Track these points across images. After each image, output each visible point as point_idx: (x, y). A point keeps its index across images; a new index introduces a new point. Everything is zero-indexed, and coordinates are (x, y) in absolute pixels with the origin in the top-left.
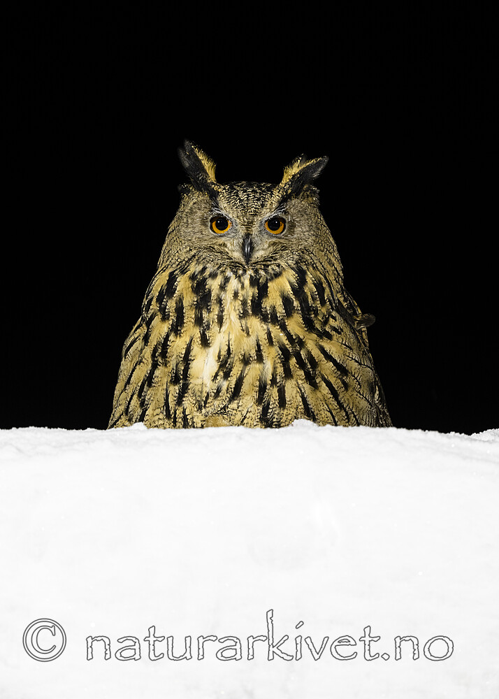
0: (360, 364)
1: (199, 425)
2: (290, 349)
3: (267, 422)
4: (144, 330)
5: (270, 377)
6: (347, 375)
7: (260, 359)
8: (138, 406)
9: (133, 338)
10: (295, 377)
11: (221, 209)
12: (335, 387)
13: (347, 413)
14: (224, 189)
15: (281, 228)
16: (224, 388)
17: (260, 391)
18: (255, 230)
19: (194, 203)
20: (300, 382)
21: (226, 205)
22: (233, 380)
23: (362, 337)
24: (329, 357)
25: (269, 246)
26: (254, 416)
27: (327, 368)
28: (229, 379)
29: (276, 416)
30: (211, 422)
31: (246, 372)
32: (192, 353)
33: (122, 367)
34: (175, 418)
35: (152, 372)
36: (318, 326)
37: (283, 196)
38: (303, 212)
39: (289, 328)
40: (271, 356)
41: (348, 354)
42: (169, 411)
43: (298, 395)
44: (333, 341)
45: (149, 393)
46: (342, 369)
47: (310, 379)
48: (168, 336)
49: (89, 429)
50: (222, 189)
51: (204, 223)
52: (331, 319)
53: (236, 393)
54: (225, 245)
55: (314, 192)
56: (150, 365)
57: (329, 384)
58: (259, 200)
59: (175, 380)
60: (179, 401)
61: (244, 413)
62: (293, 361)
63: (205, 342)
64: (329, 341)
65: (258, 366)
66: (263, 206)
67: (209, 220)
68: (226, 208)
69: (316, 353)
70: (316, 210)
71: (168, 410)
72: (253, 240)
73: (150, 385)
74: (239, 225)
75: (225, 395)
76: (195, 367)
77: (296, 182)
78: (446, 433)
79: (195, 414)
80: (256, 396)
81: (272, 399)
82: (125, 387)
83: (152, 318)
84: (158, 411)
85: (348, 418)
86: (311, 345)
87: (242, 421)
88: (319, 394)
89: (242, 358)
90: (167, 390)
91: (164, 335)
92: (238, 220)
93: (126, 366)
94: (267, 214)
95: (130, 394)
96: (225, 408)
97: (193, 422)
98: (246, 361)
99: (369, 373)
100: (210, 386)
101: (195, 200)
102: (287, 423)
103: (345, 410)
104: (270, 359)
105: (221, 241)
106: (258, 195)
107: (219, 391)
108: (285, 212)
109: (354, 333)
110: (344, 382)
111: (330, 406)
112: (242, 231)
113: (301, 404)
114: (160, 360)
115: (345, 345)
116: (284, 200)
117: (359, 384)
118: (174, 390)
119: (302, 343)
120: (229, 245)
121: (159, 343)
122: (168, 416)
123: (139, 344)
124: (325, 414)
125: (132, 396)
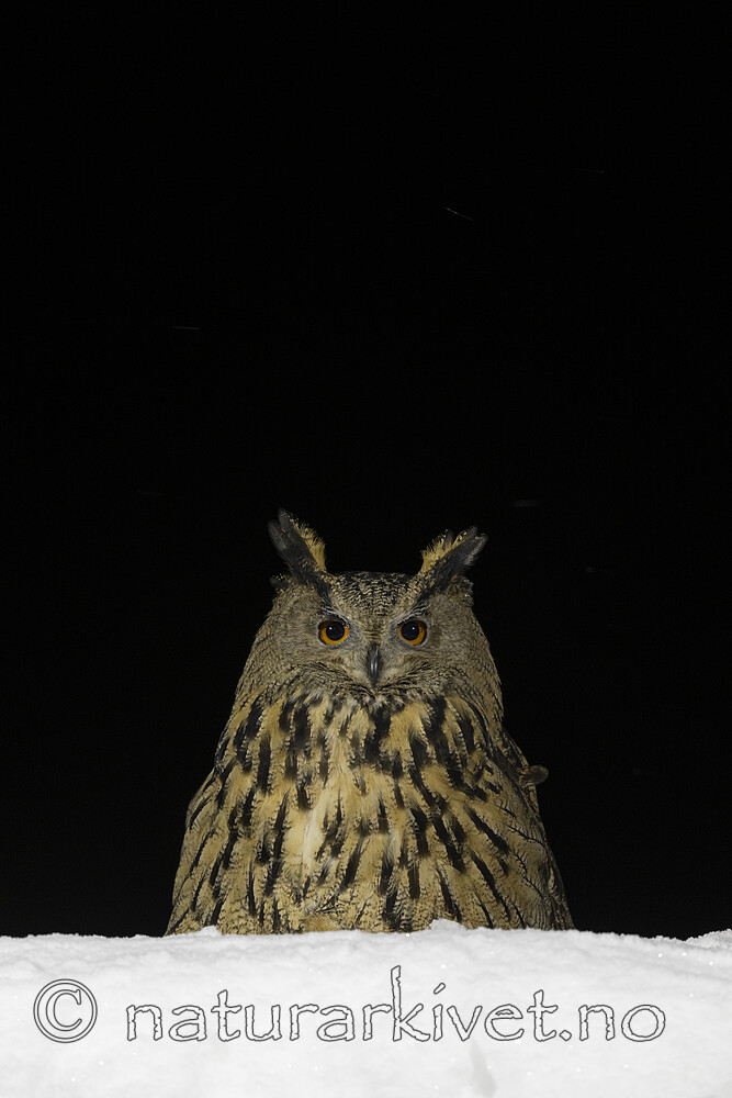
0: (527, 838)
1: (296, 928)
2: (427, 813)
3: (393, 920)
4: (217, 786)
5: (398, 854)
6: (507, 853)
7: (384, 827)
8: (210, 897)
9: (201, 799)
10: (433, 855)
11: (336, 608)
12: (490, 869)
13: (506, 908)
14: (339, 581)
15: (421, 635)
16: (333, 870)
17: (383, 875)
18: (384, 638)
19: (296, 602)
20: (440, 862)
21: (341, 602)
22: (345, 858)
23: (529, 798)
24: (482, 826)
25: (405, 662)
26: (374, 911)
27: (480, 841)
28: (340, 856)
29: (405, 912)
30: (313, 924)
31: (364, 846)
32: (288, 818)
33: (185, 843)
34: (262, 914)
35: (230, 847)
36: (467, 781)
37: (422, 591)
38: (451, 614)
39: (426, 783)
40: (400, 822)
41: (509, 823)
42: (254, 906)
43: (436, 881)
44: (487, 804)
45: (226, 878)
46: (500, 844)
47: (455, 858)
48: (252, 793)
49: (137, 936)
50: (336, 582)
51: (309, 629)
52: (486, 772)
53: (349, 877)
54: (340, 661)
55: (467, 586)
56: (227, 837)
57: (481, 866)
58: (388, 594)
59: (263, 857)
60: (269, 890)
61: (360, 906)
62: (431, 831)
63: (304, 803)
64: (482, 803)
65: (380, 837)
66: (394, 602)
67: (317, 626)
68: (342, 606)
69: (464, 820)
70: (469, 612)
71: (252, 903)
72: (382, 653)
73: (226, 867)
75: (333, 881)
76: (291, 838)
77: (441, 571)
78: (649, 937)
79: (291, 908)
80: (377, 880)
81: (401, 887)
82: (192, 870)
83: (229, 769)
84: (238, 905)
85: (509, 916)
86: (457, 809)
87: (358, 919)
88: (467, 881)
89: (357, 826)
90: (250, 874)
91: (246, 792)
92: (360, 623)
93: (191, 840)
94: (400, 614)
95: (198, 881)
96: (334, 899)
97: (287, 921)
98: (363, 830)
99: (538, 851)
100: (311, 867)
101: (296, 598)
102: (421, 922)
103: (504, 905)
104: (398, 826)
105: (335, 654)
106: (387, 589)
107: (324, 874)
108: (426, 613)
109: (518, 793)
110: (503, 864)
111: (482, 898)
112: (365, 641)
113: (440, 894)
114: (241, 829)
115: (505, 810)
116: (425, 596)
117: (524, 867)
118: (262, 872)
119: (444, 805)
120: (346, 660)
121: (239, 804)
122: (252, 911)
123: (210, 807)
124: (474, 910)
125: (201, 883)
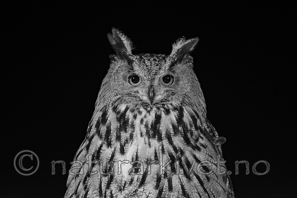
2: (175, 156)
8: (83, 189)
9: (81, 149)
11: (135, 71)
12: (202, 179)
13: (209, 195)
14: (136, 59)
15: (171, 81)
16: (136, 179)
17: (157, 181)
18: (156, 83)
19: (119, 67)
20: (180, 176)
21: (138, 69)
23: (218, 149)
24: (198, 161)
25: (164, 92)
26: (153, 196)
29: (166, 196)
32: (115, 157)
34: (105, 196)
36: (192, 142)
37: (172, 62)
38: (183, 72)
39: (175, 143)
40: (164, 159)
41: (210, 160)
43: (179, 184)
44: (201, 152)
45: (90, 182)
48: (101, 147)
50: (134, 58)
51: (124, 78)
52: (200, 139)
53: (143, 182)
54: (138, 92)
55: (191, 60)
57: (198, 177)
58: (157, 65)
60: (108, 186)
61: (147, 194)
63: (122, 152)
64: (199, 152)
66: (160, 69)
67: (128, 77)
69: (191, 159)
70: (192, 71)
71: (101, 191)
72: (155, 89)
74: (146, 81)
75: (136, 183)
77: (180, 54)
79: (118, 194)
80: (155, 183)
81: (165, 186)
82: (76, 177)
83: (92, 137)
84: (95, 191)
86: (188, 154)
88: (192, 183)
89: (146, 161)
90: (101, 180)
91: (99, 146)
92: (145, 78)
94: (163, 73)
96: (136, 191)
100: (127, 178)
101: (119, 65)
103: (208, 193)
105: (135, 89)
106: (157, 62)
107: (132, 180)
108: (173, 72)
109: (214, 148)
110: (207, 177)
112: (148, 84)
113: (181, 189)
115: (208, 155)
116: (173, 65)
117: (217, 177)
118: (105, 180)
119: (182, 153)
120: (140, 92)
121: (95, 151)
122: (101, 195)
123: (84, 153)
124: (195, 195)
125: (79, 183)
